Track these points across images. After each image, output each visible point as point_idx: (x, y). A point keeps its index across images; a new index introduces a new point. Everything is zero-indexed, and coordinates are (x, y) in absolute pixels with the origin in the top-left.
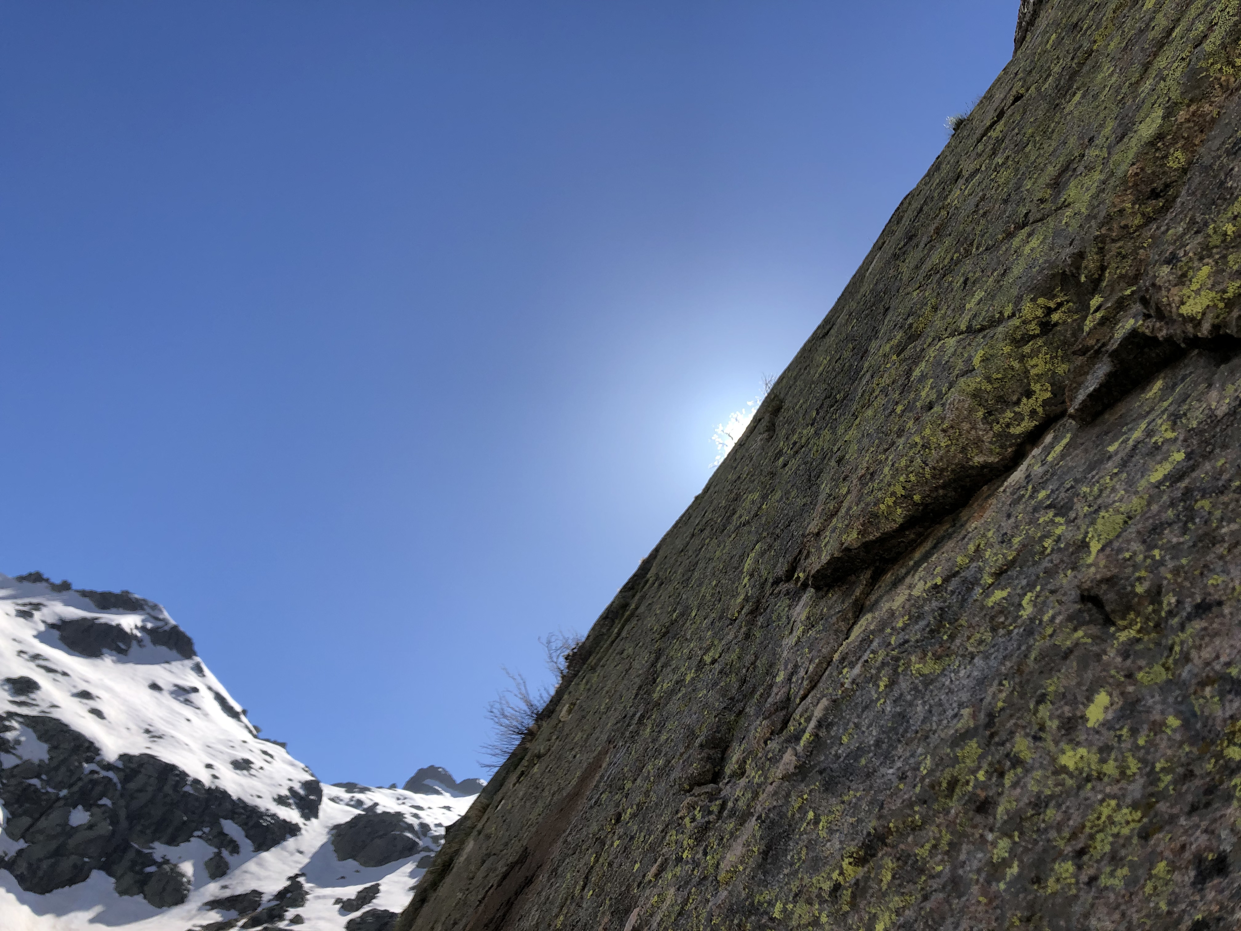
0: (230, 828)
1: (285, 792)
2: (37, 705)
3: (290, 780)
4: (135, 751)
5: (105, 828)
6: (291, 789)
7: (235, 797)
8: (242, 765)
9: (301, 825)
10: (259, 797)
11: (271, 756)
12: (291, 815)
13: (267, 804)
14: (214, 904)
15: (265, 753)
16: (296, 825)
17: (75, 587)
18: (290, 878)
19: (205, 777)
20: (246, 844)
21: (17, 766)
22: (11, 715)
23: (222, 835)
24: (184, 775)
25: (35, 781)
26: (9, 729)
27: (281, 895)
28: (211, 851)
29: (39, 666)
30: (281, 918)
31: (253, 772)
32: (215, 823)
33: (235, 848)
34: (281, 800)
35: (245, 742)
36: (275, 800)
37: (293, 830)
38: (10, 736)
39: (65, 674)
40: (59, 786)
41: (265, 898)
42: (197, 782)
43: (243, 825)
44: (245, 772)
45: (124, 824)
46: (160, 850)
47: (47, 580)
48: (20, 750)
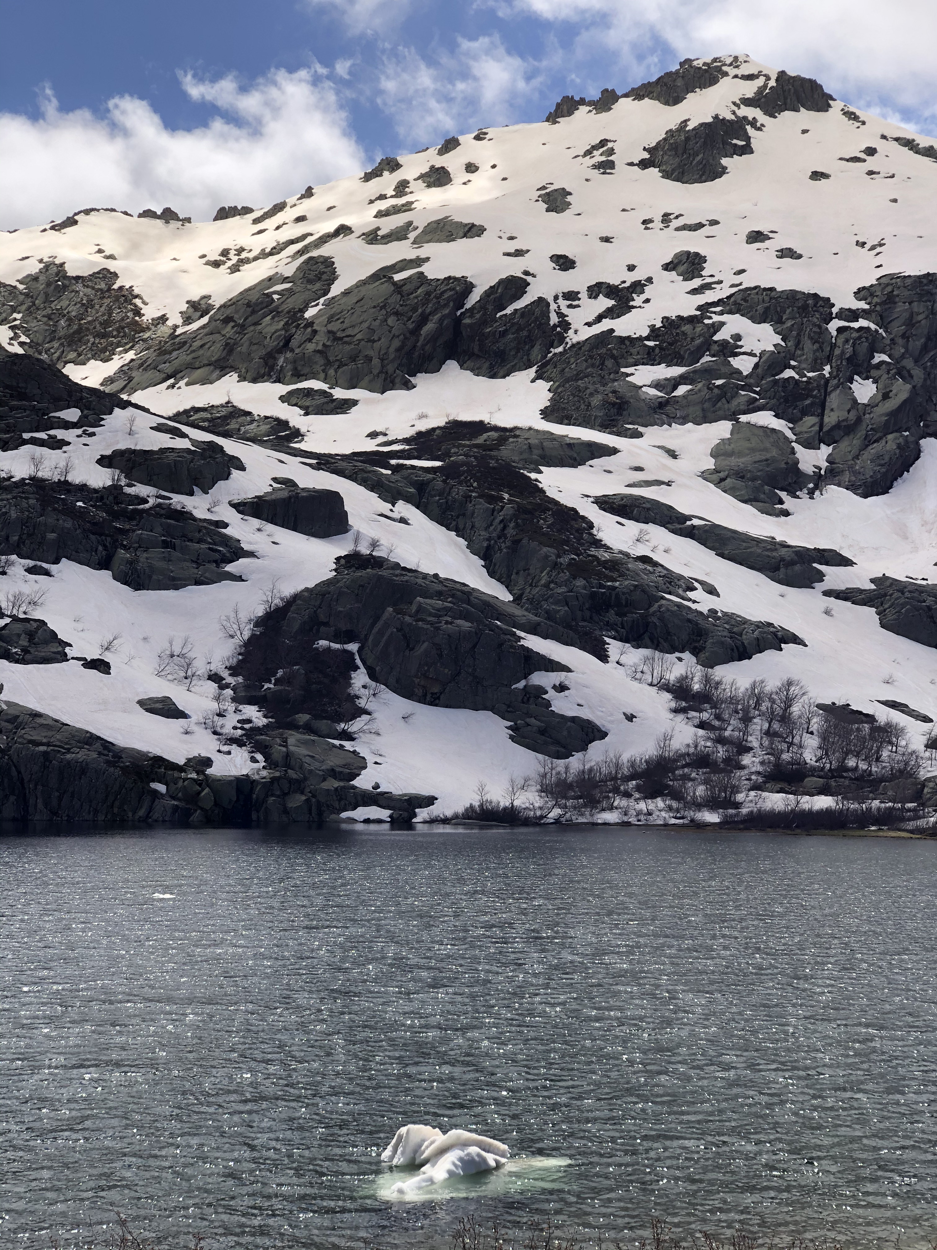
2: (721, 282)
5: (902, 389)
21: (756, 366)
22: (704, 308)
25: (788, 373)
26: (718, 327)
29: (677, 229)
38: (722, 335)
39: (712, 223)
40: (817, 366)
45: (919, 374)
48: (746, 346)
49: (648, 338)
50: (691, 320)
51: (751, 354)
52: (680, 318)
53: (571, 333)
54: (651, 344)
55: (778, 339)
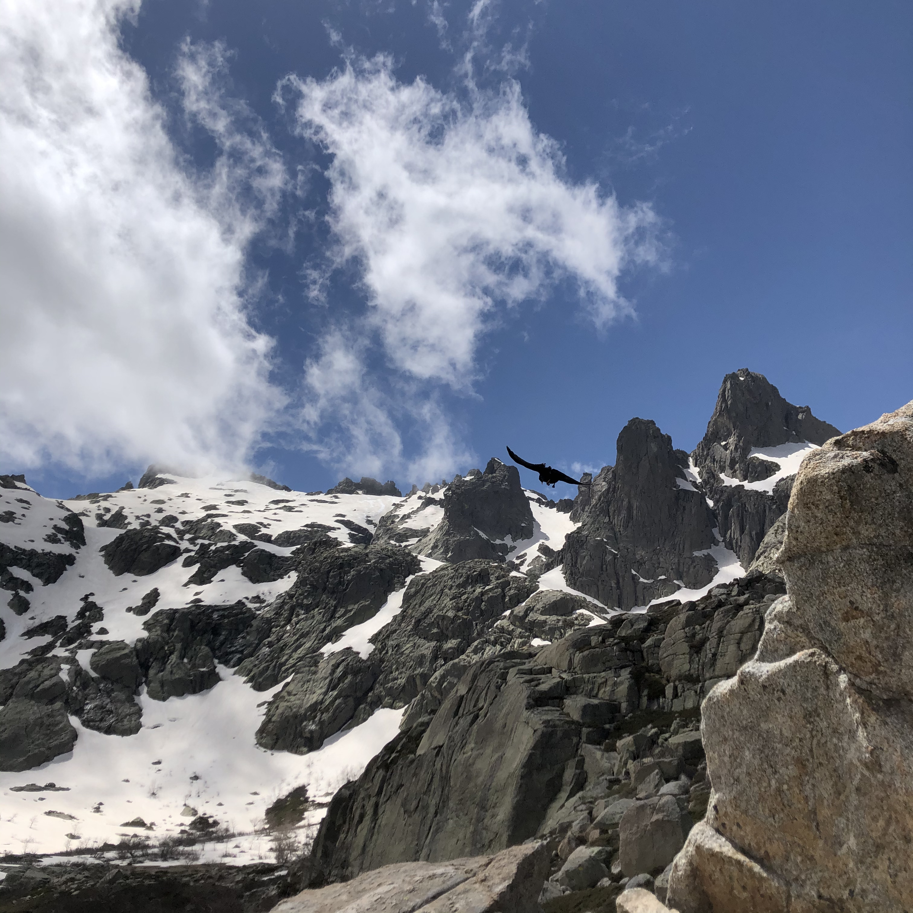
0: (17, 571)
1: (51, 531)
3: (51, 519)
7: (12, 547)
8: (7, 518)
9: (75, 555)
10: (33, 541)
11: (27, 502)
12: (64, 548)
13: (41, 546)
14: (30, 633)
15: (21, 501)
16: (71, 555)
18: (82, 600)
20: (36, 581)
23: (13, 579)
27: (81, 615)
28: (9, 594)
30: (90, 633)
31: (17, 521)
32: (4, 571)
33: (28, 587)
34: (51, 539)
36: (45, 540)
37: (69, 560)
41: (69, 620)
44: (12, 523)
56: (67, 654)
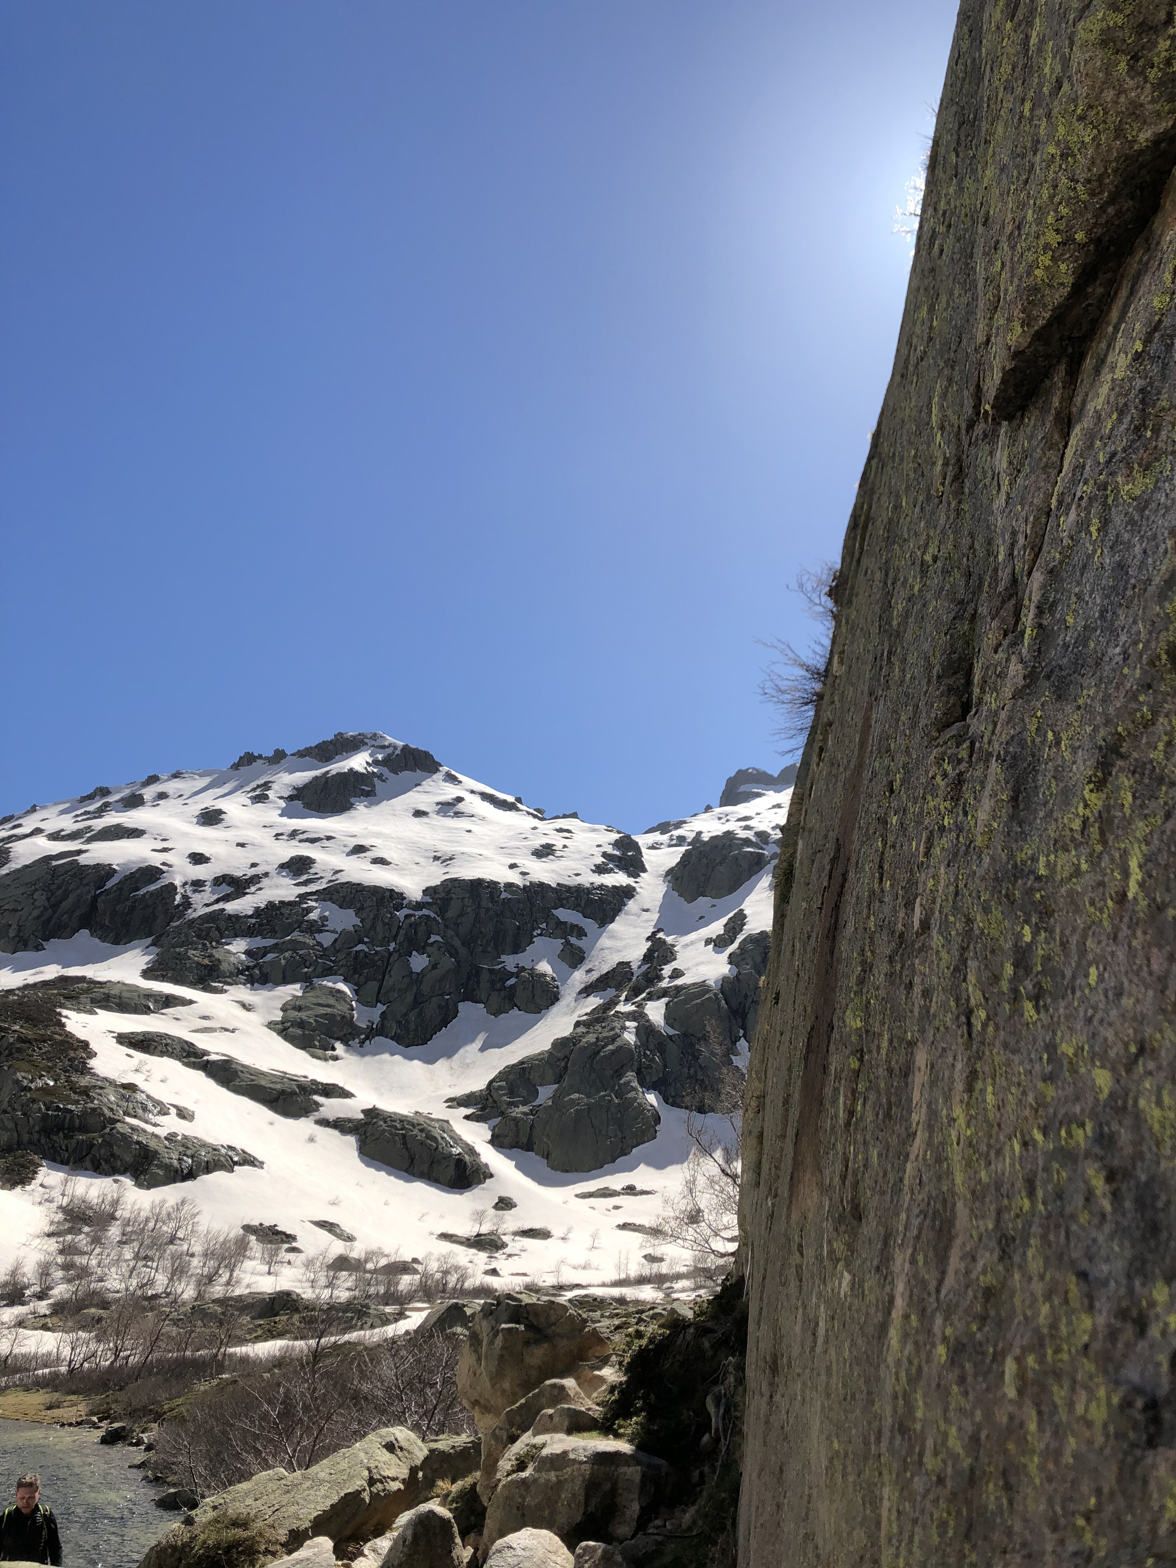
0: (564, 914)
1: (600, 860)
2: (322, 878)
3: (599, 846)
4: (436, 882)
5: (448, 962)
6: (605, 855)
7: (554, 885)
8: (545, 852)
9: (634, 885)
10: (577, 875)
11: (569, 831)
12: (619, 879)
13: (589, 879)
14: (588, 990)
15: (560, 830)
16: (628, 886)
17: (288, 752)
18: (648, 939)
19: (514, 878)
20: (588, 924)
21: (336, 940)
22: (303, 897)
23: (560, 924)
24: (493, 884)
25: (360, 947)
26: (309, 910)
27: (648, 957)
28: (558, 943)
29: (300, 841)
30: (660, 978)
31: (558, 854)
32: (548, 916)
33: (581, 933)
34: (600, 870)
35: (535, 828)
36: (594, 871)
37: (628, 893)
38: (313, 916)
39: (329, 838)
40: (385, 942)
41: (634, 966)
42: (509, 886)
43: (576, 907)
44: (551, 857)
45: (463, 951)
46: (510, 962)
47: (260, 757)
48: (330, 925)
49: (251, 917)
50: (290, 904)
51: (334, 932)
52: (282, 902)
53: (190, 911)
54: (253, 921)
55: (357, 921)
56: (633, 1008)
